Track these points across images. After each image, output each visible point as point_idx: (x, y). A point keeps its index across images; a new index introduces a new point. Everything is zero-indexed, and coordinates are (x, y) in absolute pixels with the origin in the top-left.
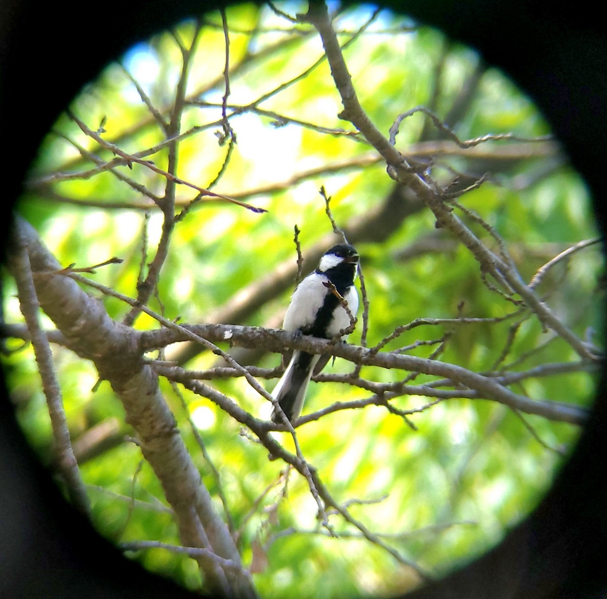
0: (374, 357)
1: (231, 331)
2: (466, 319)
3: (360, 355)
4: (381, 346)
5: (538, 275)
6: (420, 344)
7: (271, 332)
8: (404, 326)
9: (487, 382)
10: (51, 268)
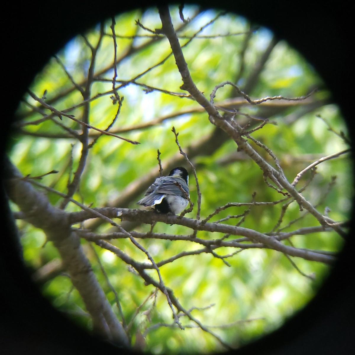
0: (204, 225)
1: (121, 212)
2: (257, 203)
3: (196, 224)
4: (208, 219)
5: (297, 177)
6: (231, 217)
7: (145, 212)
8: (221, 207)
9: (269, 238)
10: (18, 177)
